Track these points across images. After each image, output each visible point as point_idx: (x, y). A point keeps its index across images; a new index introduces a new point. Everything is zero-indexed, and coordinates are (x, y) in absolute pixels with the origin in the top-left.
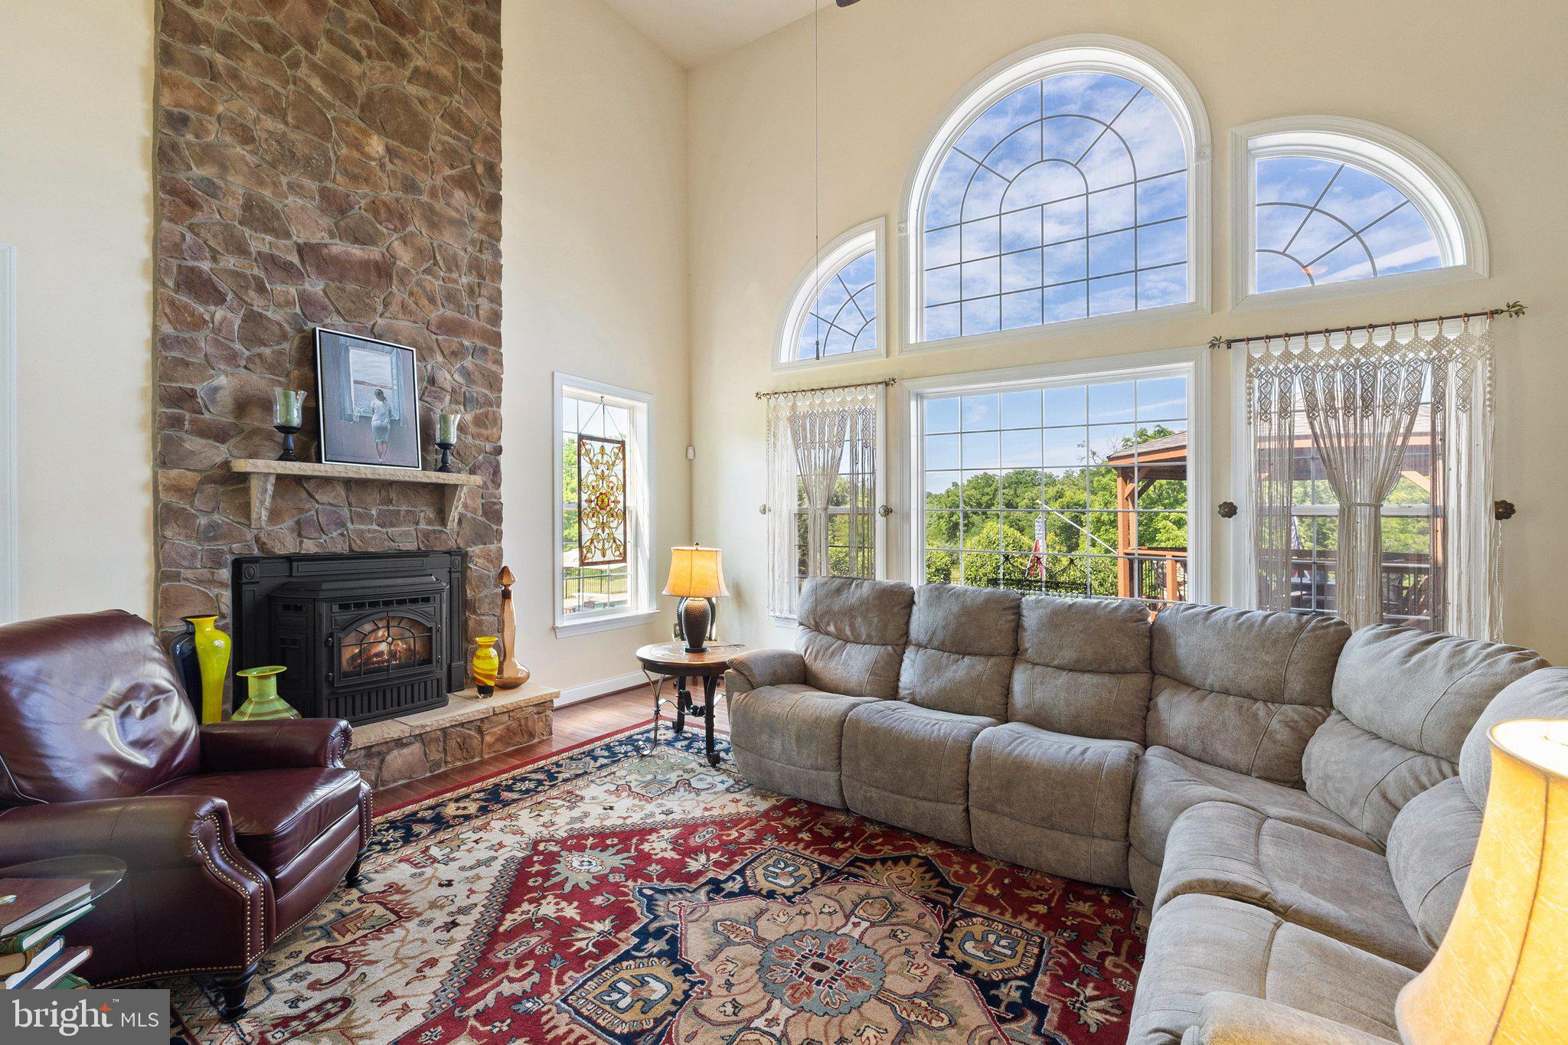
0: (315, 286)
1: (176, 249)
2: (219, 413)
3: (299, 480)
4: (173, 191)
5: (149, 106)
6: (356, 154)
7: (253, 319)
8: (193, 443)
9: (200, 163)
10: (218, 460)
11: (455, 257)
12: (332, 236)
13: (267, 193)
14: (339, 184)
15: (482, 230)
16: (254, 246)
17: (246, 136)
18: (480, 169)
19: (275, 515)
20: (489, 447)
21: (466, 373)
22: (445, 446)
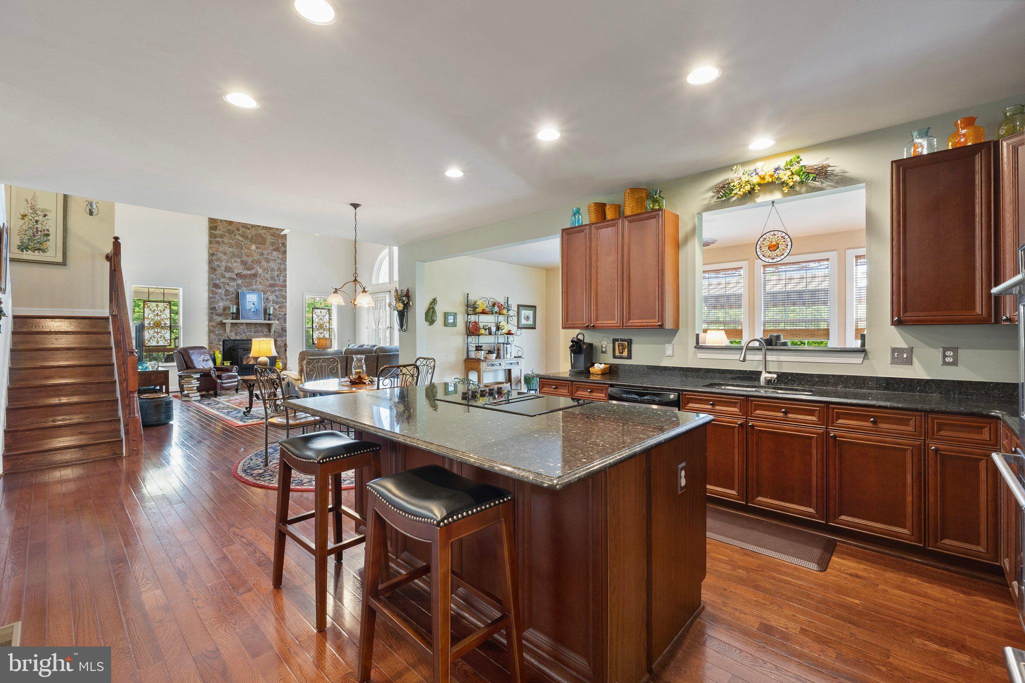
0: (240, 282)
1: (212, 280)
2: (220, 311)
3: (236, 324)
4: (212, 269)
5: (207, 253)
6: (249, 251)
7: (227, 291)
8: (215, 317)
9: (217, 261)
10: (220, 320)
11: (273, 269)
12: (243, 270)
13: (229, 264)
14: (245, 258)
15: (281, 260)
16: (227, 276)
17: (225, 254)
18: (280, 245)
19: (231, 331)
20: (283, 314)
21: (276, 296)
22: (269, 314)
